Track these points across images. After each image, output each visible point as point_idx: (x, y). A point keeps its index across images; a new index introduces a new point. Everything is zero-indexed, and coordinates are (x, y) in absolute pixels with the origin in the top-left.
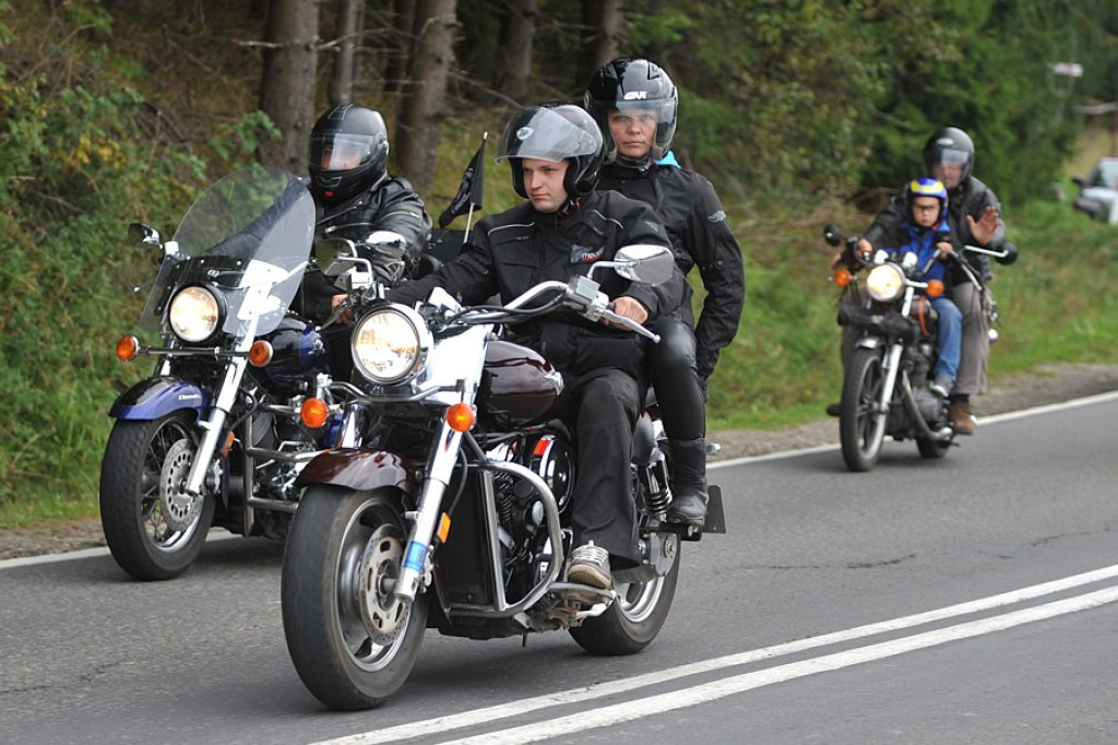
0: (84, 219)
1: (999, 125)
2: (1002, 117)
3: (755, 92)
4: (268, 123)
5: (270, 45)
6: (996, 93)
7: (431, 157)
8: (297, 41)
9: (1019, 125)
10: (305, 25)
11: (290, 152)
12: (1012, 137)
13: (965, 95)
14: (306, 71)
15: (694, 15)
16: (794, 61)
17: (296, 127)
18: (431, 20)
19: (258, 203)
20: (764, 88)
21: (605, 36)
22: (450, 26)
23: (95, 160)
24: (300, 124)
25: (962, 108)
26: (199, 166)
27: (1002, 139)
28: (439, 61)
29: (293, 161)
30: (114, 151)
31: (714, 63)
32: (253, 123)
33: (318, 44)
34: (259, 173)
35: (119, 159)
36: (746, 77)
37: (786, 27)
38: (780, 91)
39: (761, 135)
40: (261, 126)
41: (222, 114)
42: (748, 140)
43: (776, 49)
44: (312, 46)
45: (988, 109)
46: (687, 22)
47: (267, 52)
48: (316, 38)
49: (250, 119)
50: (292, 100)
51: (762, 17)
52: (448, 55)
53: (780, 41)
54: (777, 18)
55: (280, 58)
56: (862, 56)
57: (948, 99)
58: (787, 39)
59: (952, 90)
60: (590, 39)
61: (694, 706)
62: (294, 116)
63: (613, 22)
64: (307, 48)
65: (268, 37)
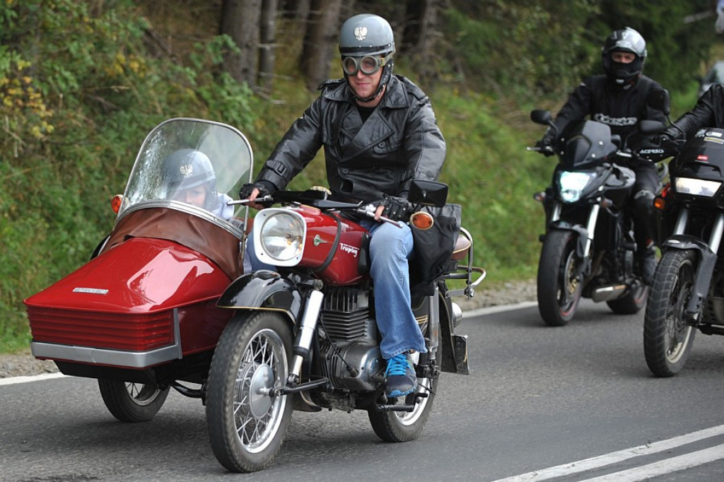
0: (122, 113)
1: (668, 39)
2: (670, 32)
3: (507, 15)
4: (231, 44)
6: (666, 14)
7: (327, 68)
9: (681, 38)
11: (243, 64)
12: (676, 47)
14: (255, 5)
17: (247, 46)
19: (230, 101)
20: (514, 11)
23: (127, 71)
24: (250, 44)
26: (191, 75)
27: (668, 48)
29: (245, 71)
30: (140, 64)
32: (220, 42)
34: (229, 80)
35: (144, 70)
38: (526, 12)
39: (510, 48)
40: (225, 45)
41: (198, 36)
42: (502, 51)
45: (661, 26)
49: (218, 40)
50: (244, 26)
62: (246, 38)
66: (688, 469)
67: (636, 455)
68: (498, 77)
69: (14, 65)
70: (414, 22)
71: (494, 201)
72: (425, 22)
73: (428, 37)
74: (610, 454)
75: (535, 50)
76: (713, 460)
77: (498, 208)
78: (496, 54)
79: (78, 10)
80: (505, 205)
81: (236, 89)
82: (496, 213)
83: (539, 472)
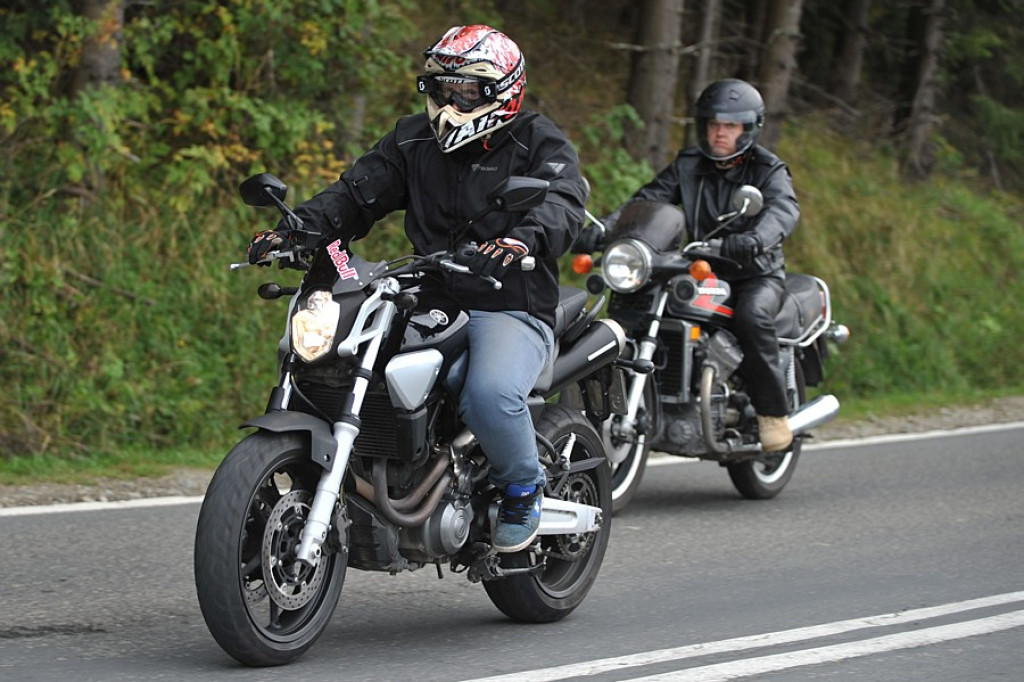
4: (634, 115)
5: (639, 48)
8: (662, 45)
10: (668, 32)
11: (651, 141)
14: (668, 72)
15: (1003, 36)
17: (659, 121)
18: (777, 32)
19: (621, 183)
21: (924, 52)
22: (793, 37)
24: (661, 117)
28: (782, 67)
29: (654, 149)
32: (620, 114)
33: (679, 48)
34: (623, 157)
40: (627, 118)
41: (596, 106)
44: (675, 51)
46: (997, 41)
47: (636, 57)
48: (677, 43)
49: (618, 111)
50: (655, 96)
52: (791, 63)
55: (646, 60)
60: (913, 53)
61: (989, 634)
62: (657, 110)
63: (934, 39)
64: (670, 52)
65: (636, 40)
66: (918, 647)
69: (313, 127)
70: (905, 104)
71: (985, 313)
72: (916, 104)
73: (921, 122)
76: (964, 636)
77: (990, 323)
79: (399, 65)
80: (1000, 318)
81: (635, 169)
82: (988, 329)
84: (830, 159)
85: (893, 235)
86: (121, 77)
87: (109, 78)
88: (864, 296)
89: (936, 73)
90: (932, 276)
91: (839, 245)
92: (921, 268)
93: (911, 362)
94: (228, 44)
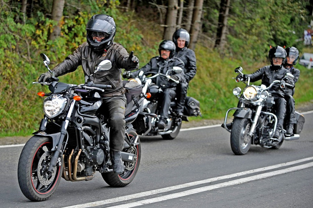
3: (245, 38)
5: (166, 26)
8: (172, 25)
10: (173, 22)
13: (284, 39)
15: (234, 20)
16: (254, 31)
18: (196, 21)
21: (224, 25)
22: (199, 23)
23: (136, 49)
25: (283, 42)
28: (196, 30)
30: (140, 48)
31: (238, 31)
35: (141, 50)
36: (244, 34)
37: (252, 23)
38: (251, 37)
39: (246, 47)
42: (243, 48)
43: (249, 28)
45: (289, 42)
47: (165, 28)
48: (175, 25)
51: (247, 21)
52: (199, 29)
53: (250, 26)
54: (250, 21)
55: (167, 29)
56: (268, 30)
57: (280, 40)
58: (252, 26)
59: (280, 38)
60: (221, 26)
63: (226, 22)
64: (174, 27)
65: (165, 24)
67: (282, 166)
68: (242, 55)
70: (219, 39)
72: (222, 38)
73: (223, 43)
74: (275, 165)
75: (253, 48)
78: (242, 49)
79: (123, 32)
83: (255, 170)
84: (204, 53)
85: (222, 72)
86: (61, 35)
87: (59, 35)
88: (216, 87)
89: (226, 30)
90: (229, 82)
91: (208, 74)
92: (226, 79)
93: (228, 103)
94: (83, 26)
